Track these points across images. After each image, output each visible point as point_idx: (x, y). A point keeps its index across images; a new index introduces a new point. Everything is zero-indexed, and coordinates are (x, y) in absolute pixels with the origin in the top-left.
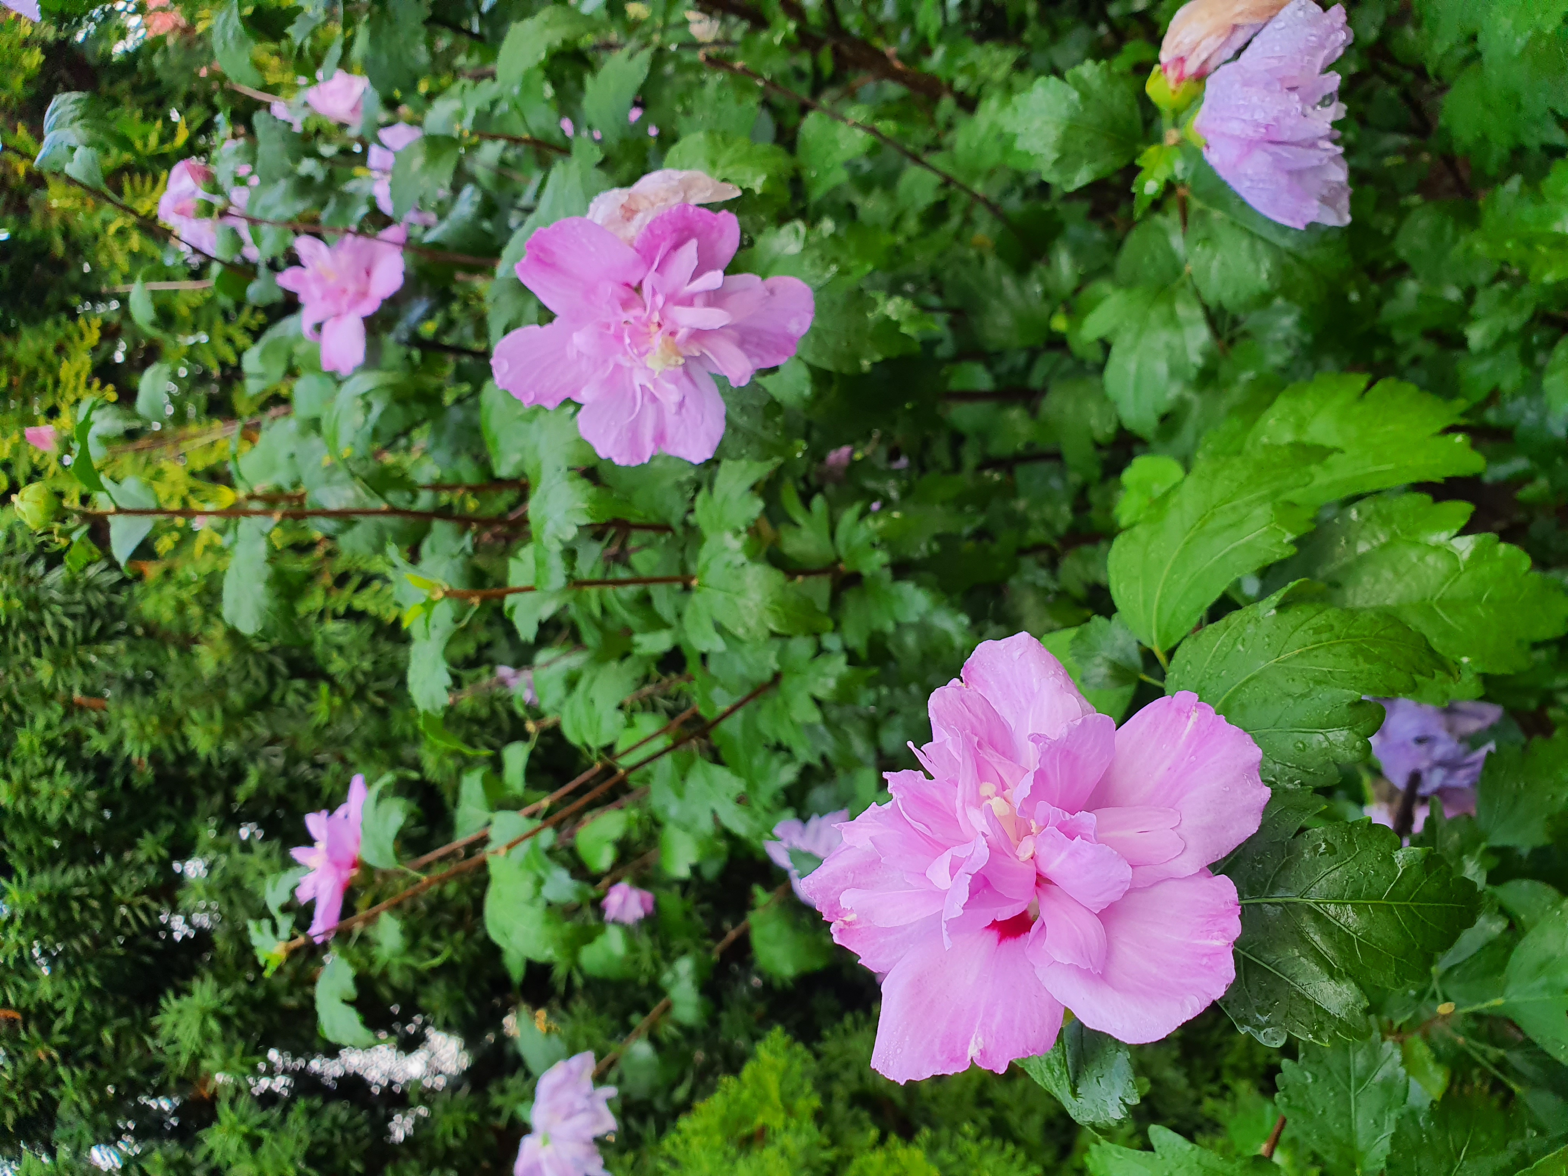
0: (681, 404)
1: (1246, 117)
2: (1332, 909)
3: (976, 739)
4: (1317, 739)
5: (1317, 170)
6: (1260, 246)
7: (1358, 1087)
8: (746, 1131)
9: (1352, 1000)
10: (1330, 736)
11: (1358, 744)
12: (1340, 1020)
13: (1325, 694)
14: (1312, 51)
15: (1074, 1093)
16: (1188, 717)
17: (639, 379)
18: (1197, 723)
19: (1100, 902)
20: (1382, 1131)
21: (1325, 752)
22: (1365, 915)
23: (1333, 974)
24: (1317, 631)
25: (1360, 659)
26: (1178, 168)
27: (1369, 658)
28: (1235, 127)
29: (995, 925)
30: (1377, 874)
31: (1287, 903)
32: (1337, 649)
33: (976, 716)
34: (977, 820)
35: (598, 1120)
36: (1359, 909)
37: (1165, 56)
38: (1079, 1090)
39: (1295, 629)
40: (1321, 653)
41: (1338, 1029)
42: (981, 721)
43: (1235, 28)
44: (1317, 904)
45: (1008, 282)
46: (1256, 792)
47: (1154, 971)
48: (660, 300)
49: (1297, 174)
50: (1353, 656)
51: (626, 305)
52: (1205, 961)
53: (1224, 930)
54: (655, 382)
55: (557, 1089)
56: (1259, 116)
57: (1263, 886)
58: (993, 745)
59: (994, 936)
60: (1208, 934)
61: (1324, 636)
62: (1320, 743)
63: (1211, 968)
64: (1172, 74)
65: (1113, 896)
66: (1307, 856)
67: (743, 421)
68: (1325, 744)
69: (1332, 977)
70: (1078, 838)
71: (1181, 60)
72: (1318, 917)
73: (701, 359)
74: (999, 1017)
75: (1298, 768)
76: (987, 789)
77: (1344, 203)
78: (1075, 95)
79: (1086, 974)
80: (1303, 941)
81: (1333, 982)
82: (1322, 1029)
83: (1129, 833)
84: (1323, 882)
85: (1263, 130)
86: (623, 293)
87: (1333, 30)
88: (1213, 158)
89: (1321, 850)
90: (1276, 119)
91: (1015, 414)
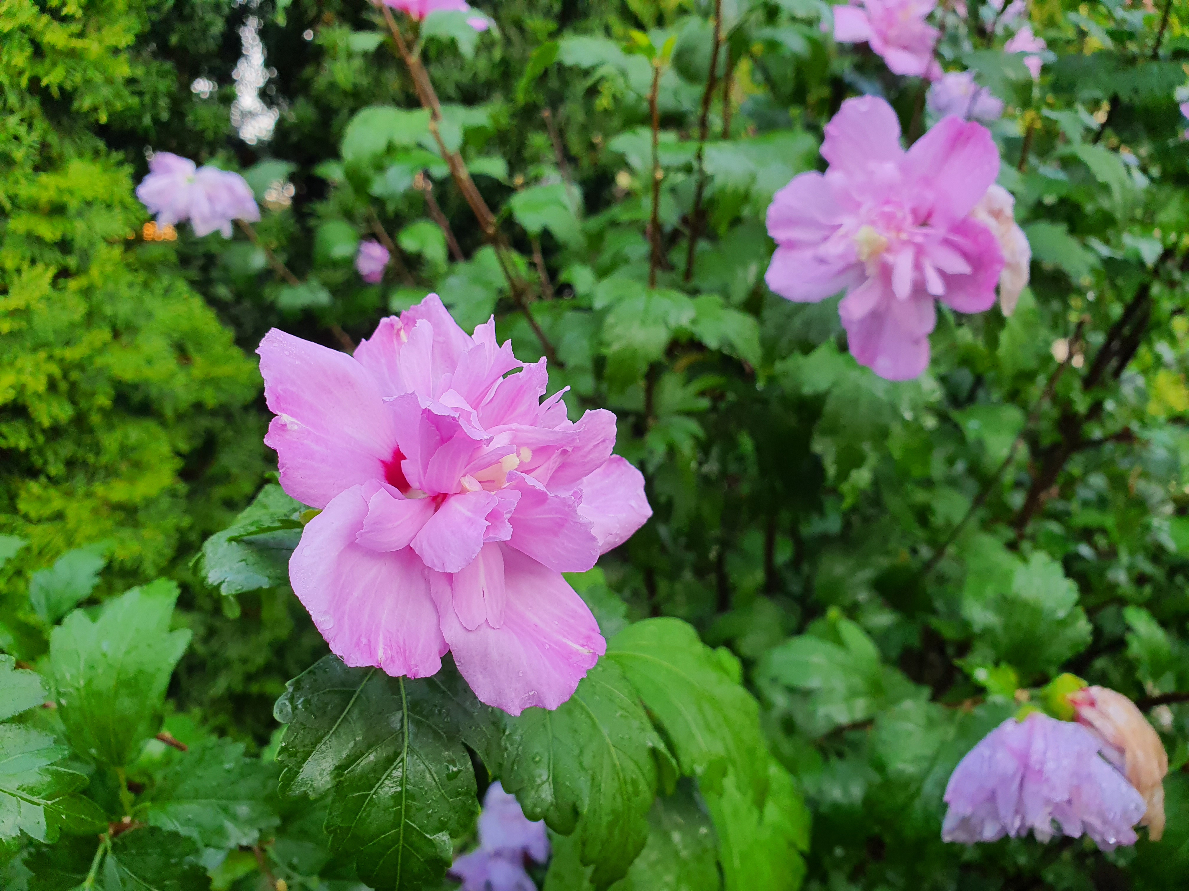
0: (822, 261)
1: (1049, 754)
2: (397, 773)
3: (570, 449)
4: (543, 774)
5: (995, 815)
6: (925, 765)
7: (220, 807)
8: (190, 348)
9: (315, 784)
10: (546, 786)
11: (538, 810)
12: (297, 773)
13: (583, 783)
14: (1101, 815)
15: (232, 539)
16: (583, 646)
17: (848, 221)
18: (577, 653)
19: (422, 546)
20: (182, 825)
21: (532, 779)
22: (392, 803)
23: (339, 769)
24: (634, 782)
25: (610, 818)
26: (996, 698)
27: (611, 825)
28: (1038, 745)
29: (398, 456)
30: (429, 816)
31: (403, 733)
32: (619, 799)
33: (589, 453)
34: (501, 440)
35: (205, 220)
36: (397, 798)
37: (1096, 691)
38: (234, 543)
39: (636, 763)
40: (616, 784)
41: (290, 770)
42: (585, 457)
43: (1121, 750)
44: (402, 760)
45: (867, 574)
46: (517, 702)
47: (356, 594)
48: (919, 239)
49: (992, 797)
50: (613, 811)
51: (914, 212)
52: (364, 640)
53: (392, 660)
54: (845, 236)
55: (230, 189)
56: (1050, 766)
57: (420, 713)
58: (562, 467)
59: (387, 456)
60: (389, 646)
61: (630, 788)
62: (540, 776)
63: (358, 644)
64: (1079, 696)
65: (429, 557)
66: (446, 753)
67: (797, 322)
68: (538, 781)
69: (337, 768)
70: (488, 524)
71: (1092, 704)
72: (390, 761)
73: (863, 277)
74: (314, 447)
75: (517, 755)
76: (526, 454)
77: (961, 837)
78: (1061, 614)
79: (357, 526)
80: (369, 747)
81: (332, 768)
82: (290, 756)
83: (482, 581)
84: (422, 766)
85: (1037, 767)
86: (923, 212)
87: (1118, 833)
88: (1008, 726)
89: (451, 767)
90: (1047, 780)
91: (759, 576)
